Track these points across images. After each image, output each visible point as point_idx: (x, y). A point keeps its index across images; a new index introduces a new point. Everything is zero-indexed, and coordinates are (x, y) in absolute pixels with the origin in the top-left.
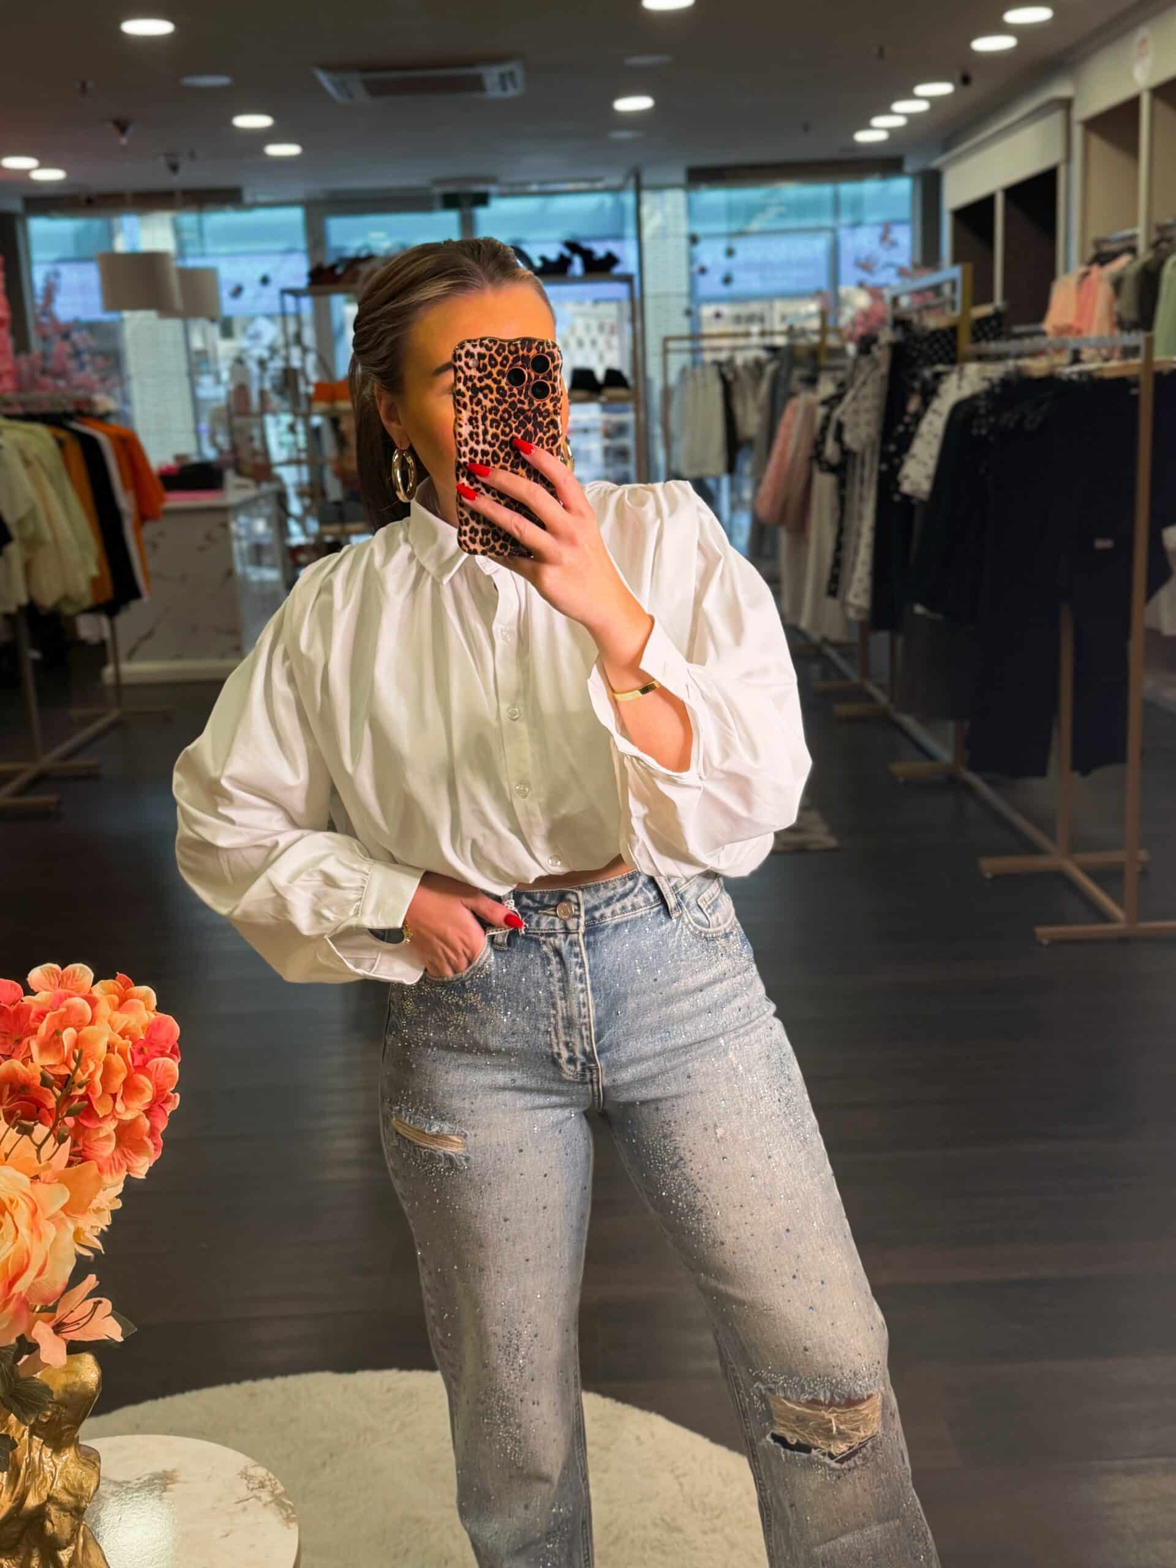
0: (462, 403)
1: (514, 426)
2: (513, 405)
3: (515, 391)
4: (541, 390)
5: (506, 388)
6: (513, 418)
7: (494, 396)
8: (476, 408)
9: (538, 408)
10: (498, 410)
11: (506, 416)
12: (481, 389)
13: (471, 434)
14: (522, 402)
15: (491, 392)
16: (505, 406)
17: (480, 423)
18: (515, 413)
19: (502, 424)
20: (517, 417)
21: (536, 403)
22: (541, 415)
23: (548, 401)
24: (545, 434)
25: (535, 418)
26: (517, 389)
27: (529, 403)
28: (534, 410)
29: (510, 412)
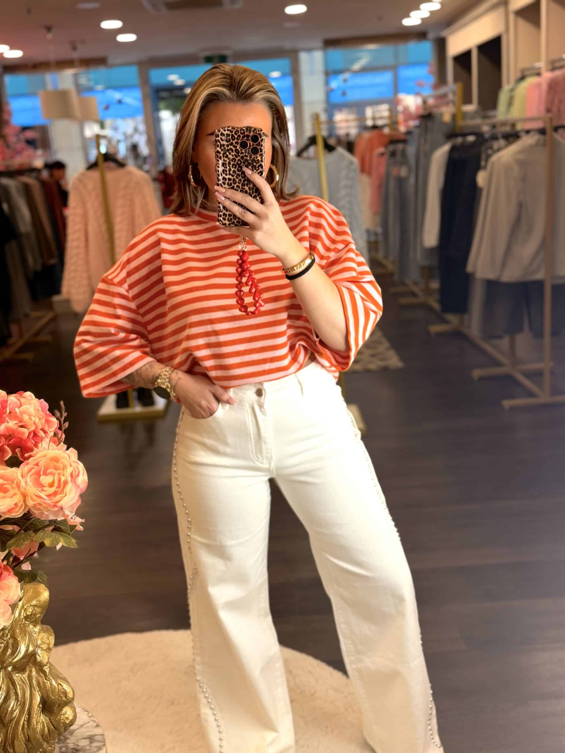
0: (219, 156)
1: (243, 167)
2: (242, 157)
3: (243, 151)
4: (256, 151)
5: (239, 150)
6: (242, 164)
8: (226, 159)
9: (253, 160)
10: (236, 160)
11: (239, 162)
12: (228, 150)
13: (223, 171)
14: (247, 156)
15: (233, 152)
16: (239, 158)
17: (227, 166)
18: (243, 161)
19: (237, 166)
20: (244, 163)
21: (253, 157)
22: (255, 163)
23: (258, 156)
25: (253, 163)
26: (245, 150)
27: (250, 156)
28: (252, 160)
29: (241, 161)
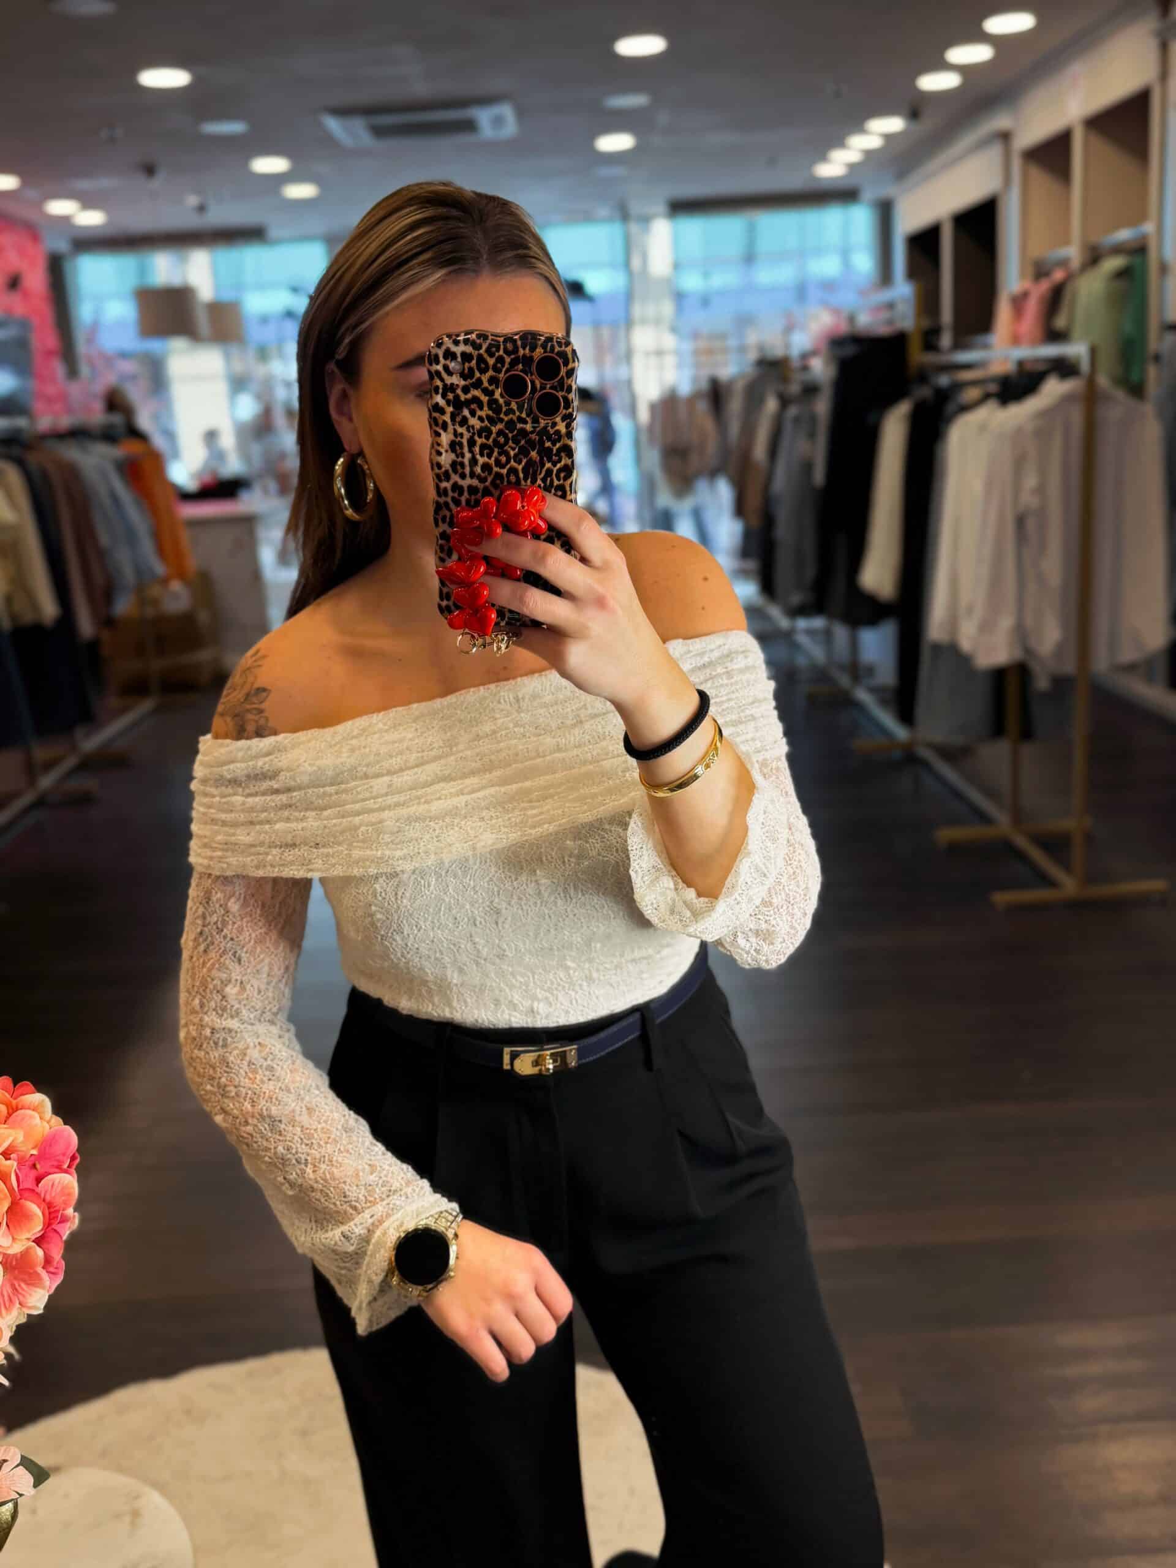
0: (441, 421)
1: (512, 453)
2: (510, 425)
4: (552, 404)
5: (501, 401)
6: (510, 441)
7: (485, 412)
8: (460, 430)
9: (545, 430)
10: (491, 433)
11: (502, 440)
12: (468, 403)
13: (454, 464)
14: (525, 422)
15: (481, 409)
16: (500, 426)
17: (466, 449)
18: (513, 436)
19: (496, 451)
20: (516, 441)
21: (542, 423)
22: (549, 438)
23: (558, 420)
24: (555, 465)
25: (541, 442)
26: (516, 403)
27: (533, 423)
28: (539, 431)
29: (507, 434)
